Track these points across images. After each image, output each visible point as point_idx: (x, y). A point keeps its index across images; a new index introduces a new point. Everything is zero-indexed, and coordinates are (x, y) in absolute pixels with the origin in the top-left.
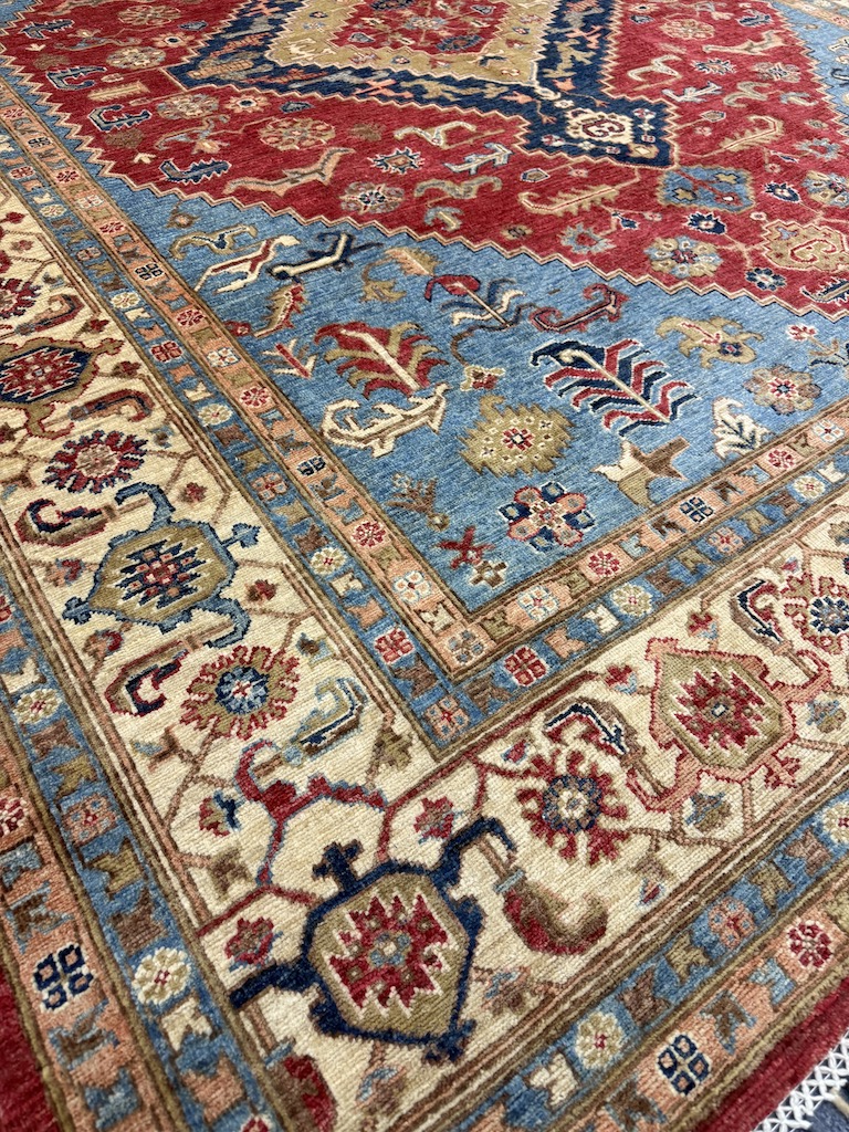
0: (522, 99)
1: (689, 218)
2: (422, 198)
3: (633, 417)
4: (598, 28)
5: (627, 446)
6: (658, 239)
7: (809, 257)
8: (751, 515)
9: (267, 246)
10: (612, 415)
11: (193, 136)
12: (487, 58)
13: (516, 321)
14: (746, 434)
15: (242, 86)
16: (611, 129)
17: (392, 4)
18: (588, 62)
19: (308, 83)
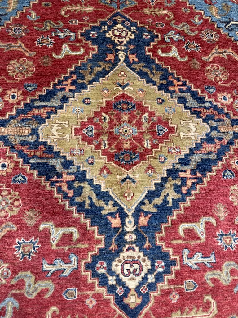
0: (115, 222)
2: (13, 286)
4: (199, 175)
12: (128, 177)
15: (12, 150)
16: (135, 270)
17: (125, 106)
18: (170, 204)
19: (39, 161)
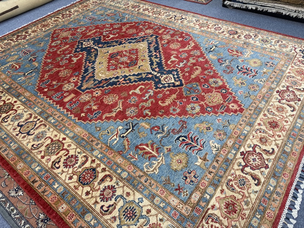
0: (150, 76)
1: (191, 98)
2: (141, 109)
3: (197, 150)
4: (158, 51)
5: (198, 157)
6: (187, 105)
7: (215, 101)
8: (223, 166)
9: (117, 130)
10: (193, 151)
11: (90, 106)
12: (139, 66)
13: (169, 134)
14: (217, 147)
15: (94, 89)
16: (169, 79)
17: (115, 55)
18: (159, 61)
19: (107, 84)
